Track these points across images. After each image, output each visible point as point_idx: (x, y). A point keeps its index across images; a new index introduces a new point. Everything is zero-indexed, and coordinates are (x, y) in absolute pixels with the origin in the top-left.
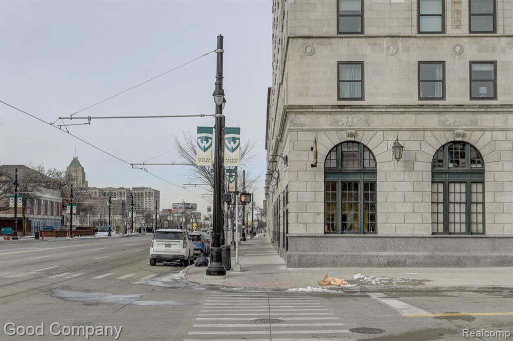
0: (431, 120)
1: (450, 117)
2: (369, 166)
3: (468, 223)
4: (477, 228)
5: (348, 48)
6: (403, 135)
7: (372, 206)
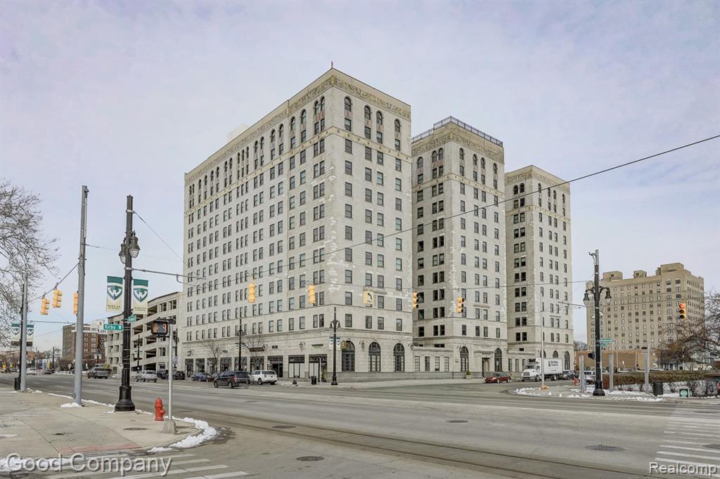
0: (369, 335)
1: (373, 335)
2: (352, 349)
3: (376, 368)
4: (378, 370)
5: (348, 310)
6: (362, 340)
7: (353, 363)
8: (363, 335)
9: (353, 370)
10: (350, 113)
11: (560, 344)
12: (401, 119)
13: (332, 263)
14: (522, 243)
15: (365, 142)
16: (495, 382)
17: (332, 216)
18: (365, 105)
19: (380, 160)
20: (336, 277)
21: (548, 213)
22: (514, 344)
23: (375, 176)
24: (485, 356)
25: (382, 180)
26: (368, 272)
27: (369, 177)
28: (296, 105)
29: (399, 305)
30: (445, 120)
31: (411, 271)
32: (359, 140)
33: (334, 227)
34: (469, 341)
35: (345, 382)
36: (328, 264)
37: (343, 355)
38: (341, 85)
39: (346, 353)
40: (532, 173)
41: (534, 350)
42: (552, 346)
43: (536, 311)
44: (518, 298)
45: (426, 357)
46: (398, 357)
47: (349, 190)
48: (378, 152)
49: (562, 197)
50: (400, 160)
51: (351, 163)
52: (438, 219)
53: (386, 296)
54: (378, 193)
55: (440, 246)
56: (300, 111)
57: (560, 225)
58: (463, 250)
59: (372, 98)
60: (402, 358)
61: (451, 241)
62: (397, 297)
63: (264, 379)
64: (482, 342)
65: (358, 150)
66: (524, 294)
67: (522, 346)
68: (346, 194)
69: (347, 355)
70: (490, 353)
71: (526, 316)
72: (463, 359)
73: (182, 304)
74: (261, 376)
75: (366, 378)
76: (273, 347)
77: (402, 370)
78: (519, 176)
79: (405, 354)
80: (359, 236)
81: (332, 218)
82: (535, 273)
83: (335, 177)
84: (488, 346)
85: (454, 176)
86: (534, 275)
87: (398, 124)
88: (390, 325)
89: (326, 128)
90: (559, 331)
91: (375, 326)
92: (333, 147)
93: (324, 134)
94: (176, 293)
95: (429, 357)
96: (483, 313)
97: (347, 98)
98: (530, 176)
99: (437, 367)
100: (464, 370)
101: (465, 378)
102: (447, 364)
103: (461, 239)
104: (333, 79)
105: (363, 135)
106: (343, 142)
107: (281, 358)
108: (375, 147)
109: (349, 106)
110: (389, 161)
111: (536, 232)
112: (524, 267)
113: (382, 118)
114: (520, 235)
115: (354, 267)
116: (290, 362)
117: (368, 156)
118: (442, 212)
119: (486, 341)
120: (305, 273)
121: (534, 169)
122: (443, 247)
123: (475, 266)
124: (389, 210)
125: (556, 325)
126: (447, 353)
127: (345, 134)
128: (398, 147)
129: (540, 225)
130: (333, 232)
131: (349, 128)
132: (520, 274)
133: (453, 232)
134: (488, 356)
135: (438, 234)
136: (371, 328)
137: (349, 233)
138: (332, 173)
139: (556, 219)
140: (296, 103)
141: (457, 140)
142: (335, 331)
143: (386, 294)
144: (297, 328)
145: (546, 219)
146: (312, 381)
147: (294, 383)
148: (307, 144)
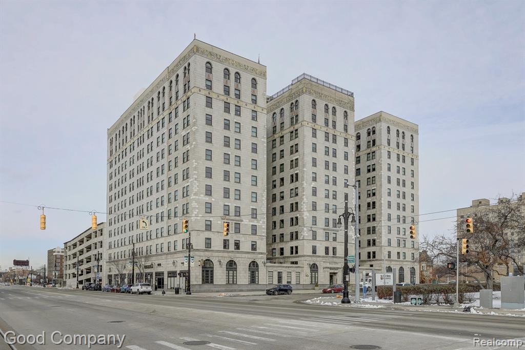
0: (226, 255)
1: (230, 254)
2: (212, 266)
3: (233, 281)
4: (235, 282)
5: (208, 234)
6: (220, 258)
7: (212, 277)
8: (221, 254)
9: (212, 282)
10: (211, 75)
11: (406, 261)
12: (257, 78)
13: (194, 197)
14: (373, 177)
15: (224, 98)
16: (330, 292)
17: (194, 159)
18: (224, 68)
19: (238, 112)
20: (197, 208)
21: (396, 151)
22: (365, 261)
23: (232, 126)
24: (332, 271)
25: (240, 128)
26: (226, 204)
27: (227, 126)
28: (173, 71)
29: (254, 230)
30: (300, 76)
31: (265, 202)
32: (218, 96)
33: (196, 168)
34: (318, 259)
35: (204, 292)
36: (191, 198)
37: (203, 271)
38: (203, 53)
39: (205, 269)
40: (382, 117)
41: (381, 266)
42: (398, 263)
43: (383, 233)
44: (369, 223)
45: (279, 273)
46: (253, 272)
47: (209, 138)
48: (236, 105)
49: (410, 137)
50: (256, 112)
51: (211, 116)
52: (294, 158)
53: (243, 223)
54: (236, 139)
55: (295, 182)
56: (175, 75)
57: (408, 160)
58: (313, 184)
59: (231, 62)
60: (257, 272)
61: (303, 177)
62: (252, 223)
63: (141, 290)
64: (331, 260)
65: (218, 106)
66: (374, 219)
67: (372, 263)
68: (207, 141)
69: (207, 271)
70: (337, 269)
71: (375, 238)
72: (313, 274)
73: (106, 232)
74: (139, 287)
75: (224, 289)
76: (158, 265)
77: (257, 282)
78: (371, 121)
79: (259, 270)
80: (218, 175)
81: (194, 161)
82: (382, 202)
83: (197, 128)
84: (336, 263)
85: (306, 123)
86: (381, 203)
87: (254, 83)
88: (246, 246)
89: (190, 88)
90: (405, 250)
91: (232, 247)
92: (195, 104)
93: (189, 93)
94: (102, 223)
95: (282, 272)
96: (331, 236)
97: (208, 63)
98: (380, 120)
99: (290, 280)
100: (314, 282)
101: (314, 289)
102: (298, 277)
103: (311, 175)
104: (196, 48)
105: (222, 92)
106: (204, 99)
107: (163, 273)
108: (233, 102)
109: (209, 68)
110: (246, 113)
111: (385, 167)
112: (374, 197)
113: (240, 77)
114: (371, 170)
115: (213, 200)
116: (168, 277)
117: (227, 109)
118: (297, 153)
119: (334, 259)
120: (177, 206)
121: (383, 115)
122: (297, 182)
123: (326, 197)
124: (246, 154)
125: (402, 245)
126: (298, 269)
127: (206, 92)
128: (255, 101)
129: (389, 161)
130: (195, 172)
131: (209, 87)
132: (371, 203)
133: (305, 169)
134: (335, 272)
135: (294, 171)
136: (228, 249)
137: (209, 173)
138: (195, 124)
139: (404, 156)
140: (173, 69)
141: (310, 93)
142: (189, 252)
143: (242, 221)
144: (172, 250)
145: (393, 156)
146: (176, 291)
147: (163, 293)
148: (179, 102)
